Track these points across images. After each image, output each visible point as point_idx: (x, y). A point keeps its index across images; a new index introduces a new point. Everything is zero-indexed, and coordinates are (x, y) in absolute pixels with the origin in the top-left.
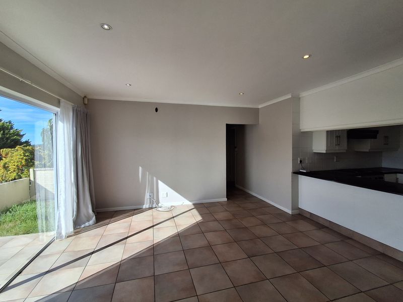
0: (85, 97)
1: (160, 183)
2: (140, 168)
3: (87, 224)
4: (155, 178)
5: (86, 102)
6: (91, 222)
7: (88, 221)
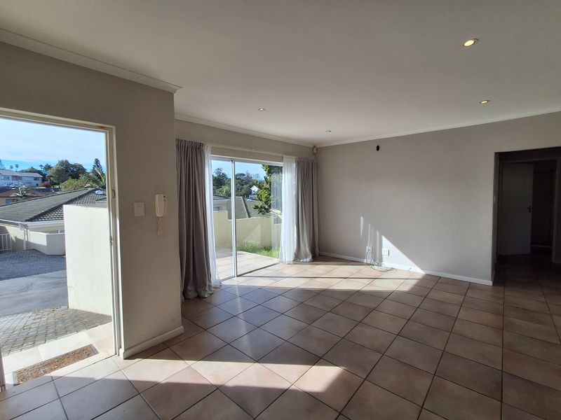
0: (315, 147)
1: (384, 239)
2: (362, 218)
3: (305, 260)
4: (378, 233)
5: (315, 152)
6: (308, 260)
7: (306, 258)
